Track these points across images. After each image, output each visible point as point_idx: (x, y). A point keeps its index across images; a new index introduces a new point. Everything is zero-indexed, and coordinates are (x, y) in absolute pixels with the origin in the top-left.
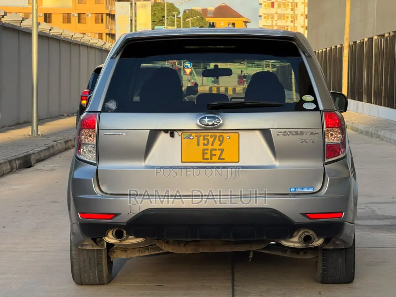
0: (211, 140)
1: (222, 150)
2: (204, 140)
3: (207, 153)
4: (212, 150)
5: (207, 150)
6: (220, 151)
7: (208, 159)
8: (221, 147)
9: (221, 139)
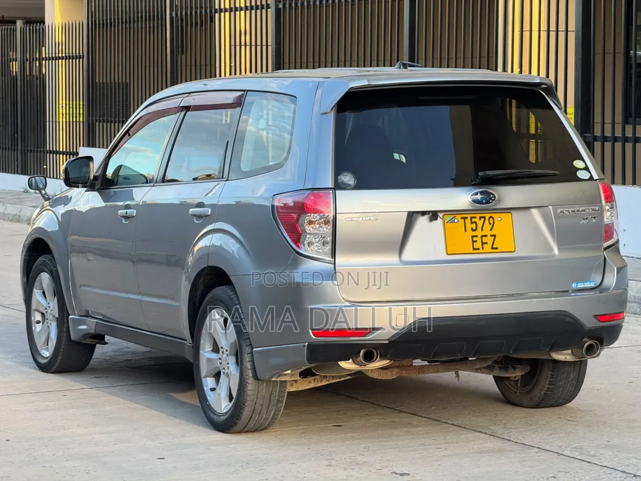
0: (480, 223)
1: (494, 236)
2: (472, 223)
3: (476, 241)
4: (482, 236)
5: (477, 236)
6: (493, 237)
7: (478, 249)
8: (493, 233)
9: (491, 220)
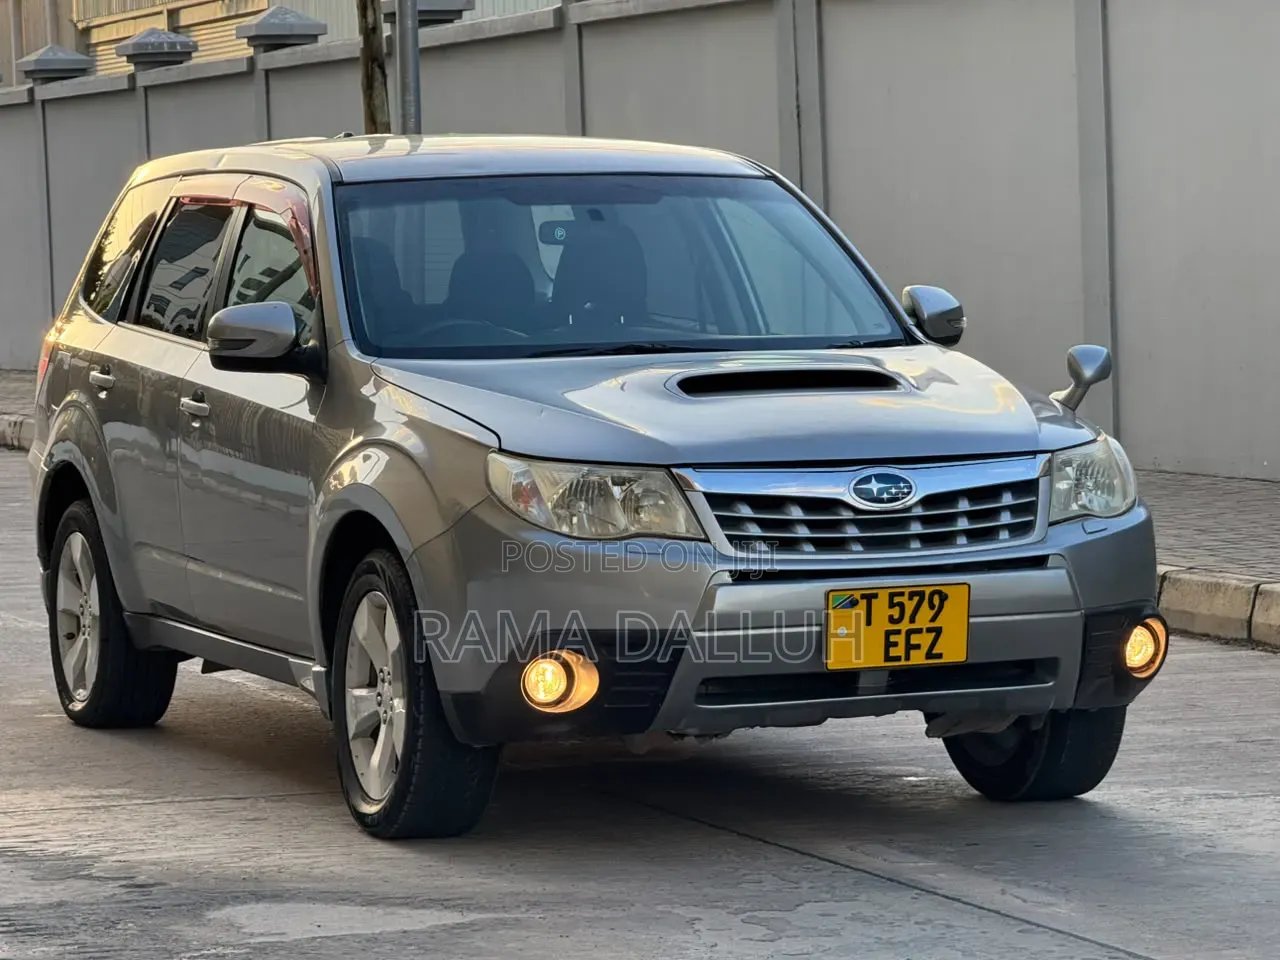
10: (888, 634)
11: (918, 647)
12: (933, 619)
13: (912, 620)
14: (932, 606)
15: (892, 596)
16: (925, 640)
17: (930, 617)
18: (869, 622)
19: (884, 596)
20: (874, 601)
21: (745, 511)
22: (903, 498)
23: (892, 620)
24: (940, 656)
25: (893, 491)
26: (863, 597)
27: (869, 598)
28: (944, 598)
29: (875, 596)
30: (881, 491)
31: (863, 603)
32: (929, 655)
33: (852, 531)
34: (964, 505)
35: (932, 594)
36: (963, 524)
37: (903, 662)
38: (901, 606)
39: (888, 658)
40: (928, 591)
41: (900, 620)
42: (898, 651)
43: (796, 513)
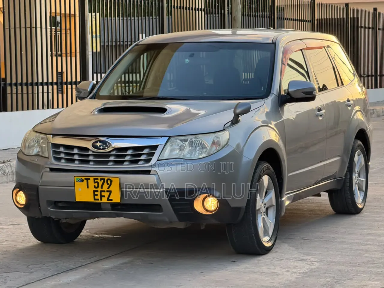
10: (94, 191)
11: (104, 196)
12: (109, 188)
13: (102, 188)
14: (108, 184)
15: (94, 179)
16: (107, 194)
17: (107, 187)
18: (88, 187)
19: (92, 179)
20: (89, 180)
21: (62, 149)
22: (107, 148)
23: (95, 187)
24: (111, 200)
25: (104, 146)
26: (85, 179)
27: (88, 179)
28: (111, 181)
29: (89, 179)
30: (100, 146)
31: (85, 181)
32: (108, 199)
33: (91, 158)
34: (130, 152)
35: (108, 180)
36: (128, 158)
37: (100, 201)
38: (98, 183)
39: (95, 199)
40: (106, 179)
41: (98, 187)
42: (98, 197)
43: (76, 151)
